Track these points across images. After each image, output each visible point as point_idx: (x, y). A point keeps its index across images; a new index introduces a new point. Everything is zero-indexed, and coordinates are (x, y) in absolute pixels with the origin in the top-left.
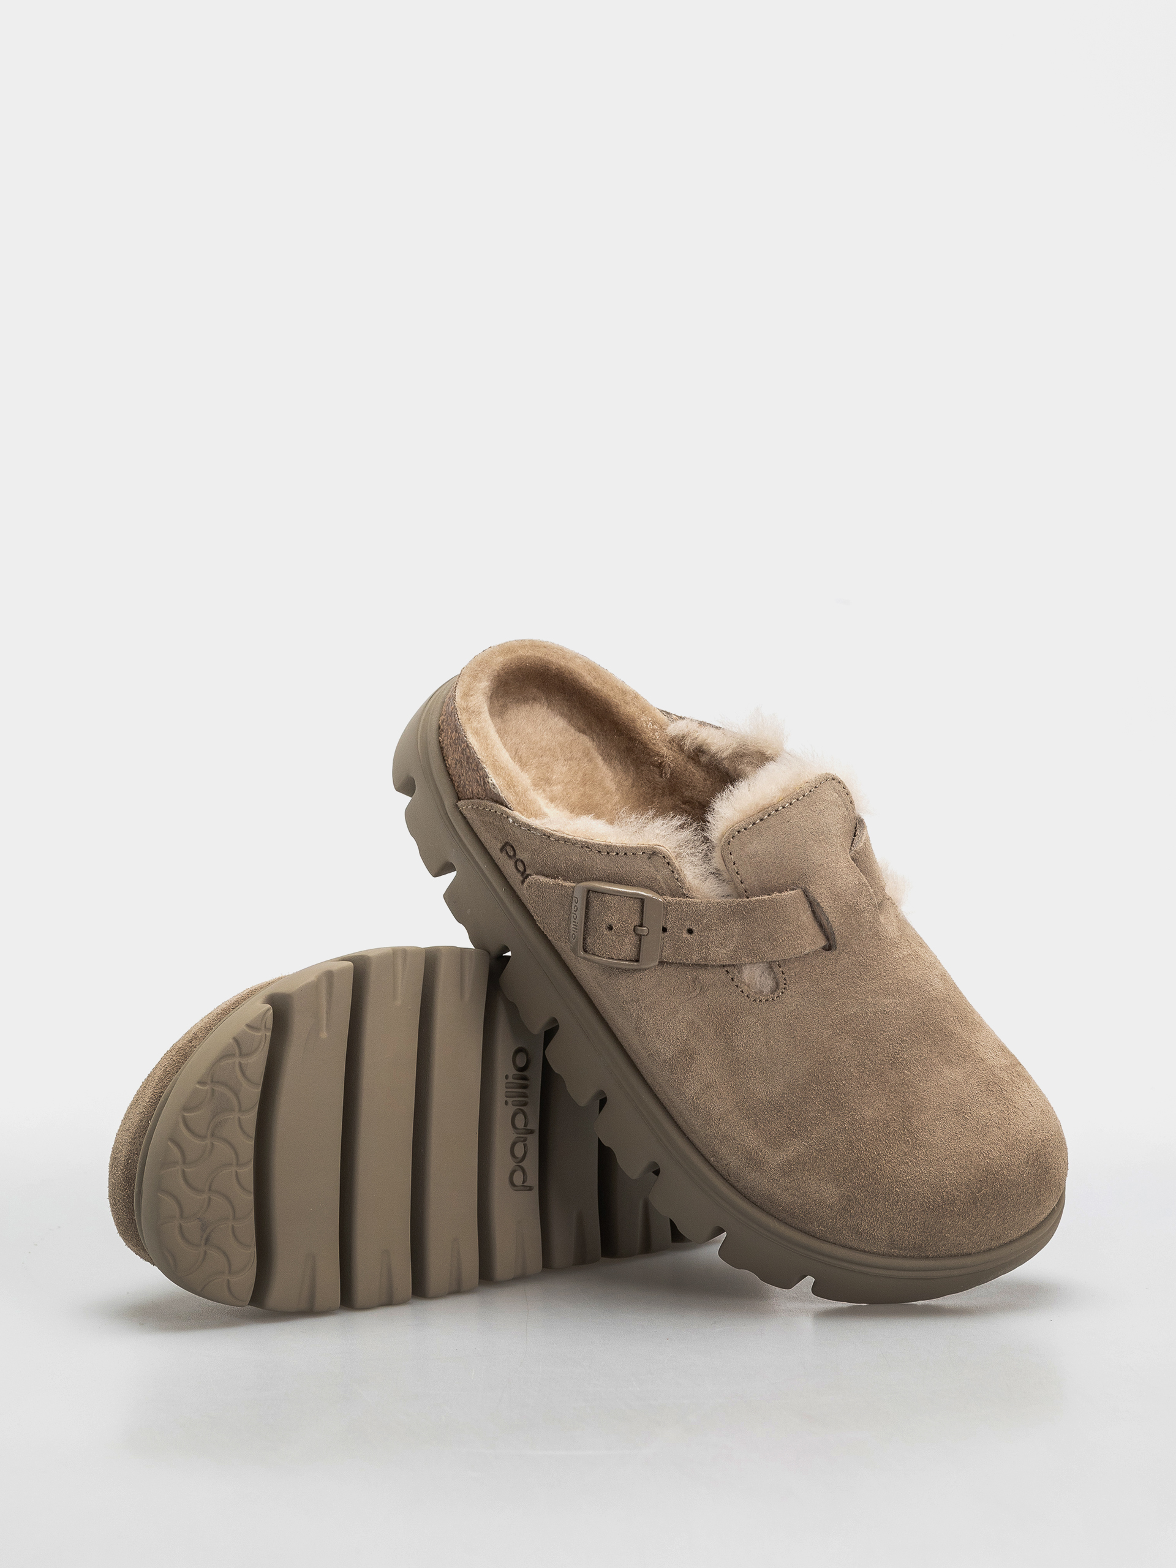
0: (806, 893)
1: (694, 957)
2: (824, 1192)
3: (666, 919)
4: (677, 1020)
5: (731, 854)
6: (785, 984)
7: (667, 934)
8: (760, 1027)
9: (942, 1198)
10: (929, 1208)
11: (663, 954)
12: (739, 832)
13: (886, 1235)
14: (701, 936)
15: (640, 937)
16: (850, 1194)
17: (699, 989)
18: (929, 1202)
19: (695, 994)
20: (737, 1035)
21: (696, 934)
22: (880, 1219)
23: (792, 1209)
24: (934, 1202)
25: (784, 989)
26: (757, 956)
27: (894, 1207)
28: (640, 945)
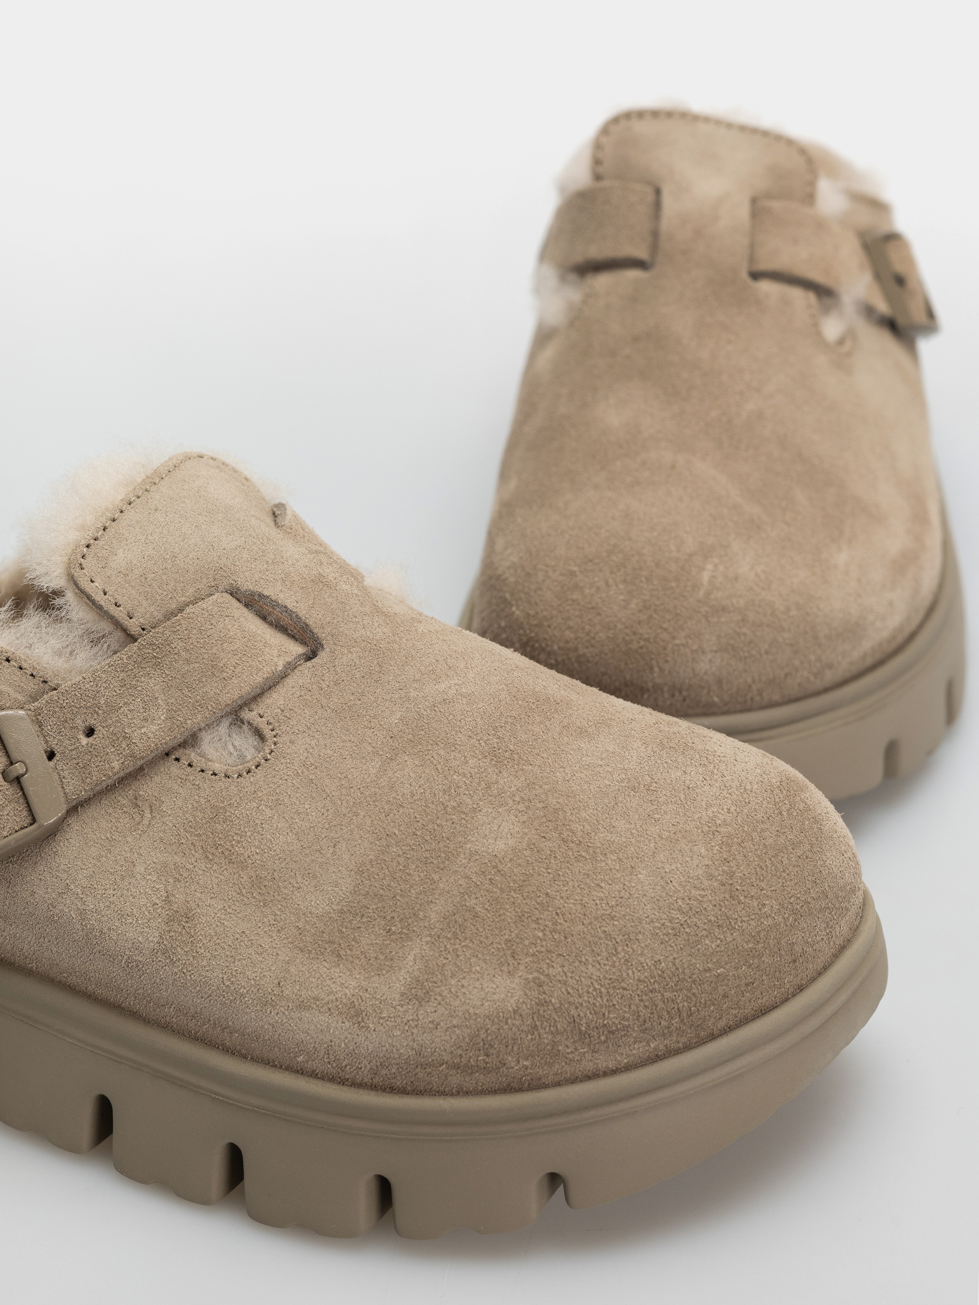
0: (234, 593)
1: (116, 765)
2: (494, 994)
3: (44, 737)
4: (139, 876)
5: (92, 581)
6: (272, 730)
7: (57, 757)
8: (268, 811)
9: (680, 909)
10: (668, 934)
11: (67, 791)
12: (88, 546)
13: (627, 1015)
14: (108, 726)
15: (18, 780)
16: (536, 974)
17: (147, 811)
18: (663, 924)
19: (146, 822)
20: (239, 842)
21: (100, 728)
22: (603, 990)
23: (461, 1056)
24: (670, 921)
25: (275, 736)
26: (207, 708)
27: (615, 959)
28: (25, 796)
